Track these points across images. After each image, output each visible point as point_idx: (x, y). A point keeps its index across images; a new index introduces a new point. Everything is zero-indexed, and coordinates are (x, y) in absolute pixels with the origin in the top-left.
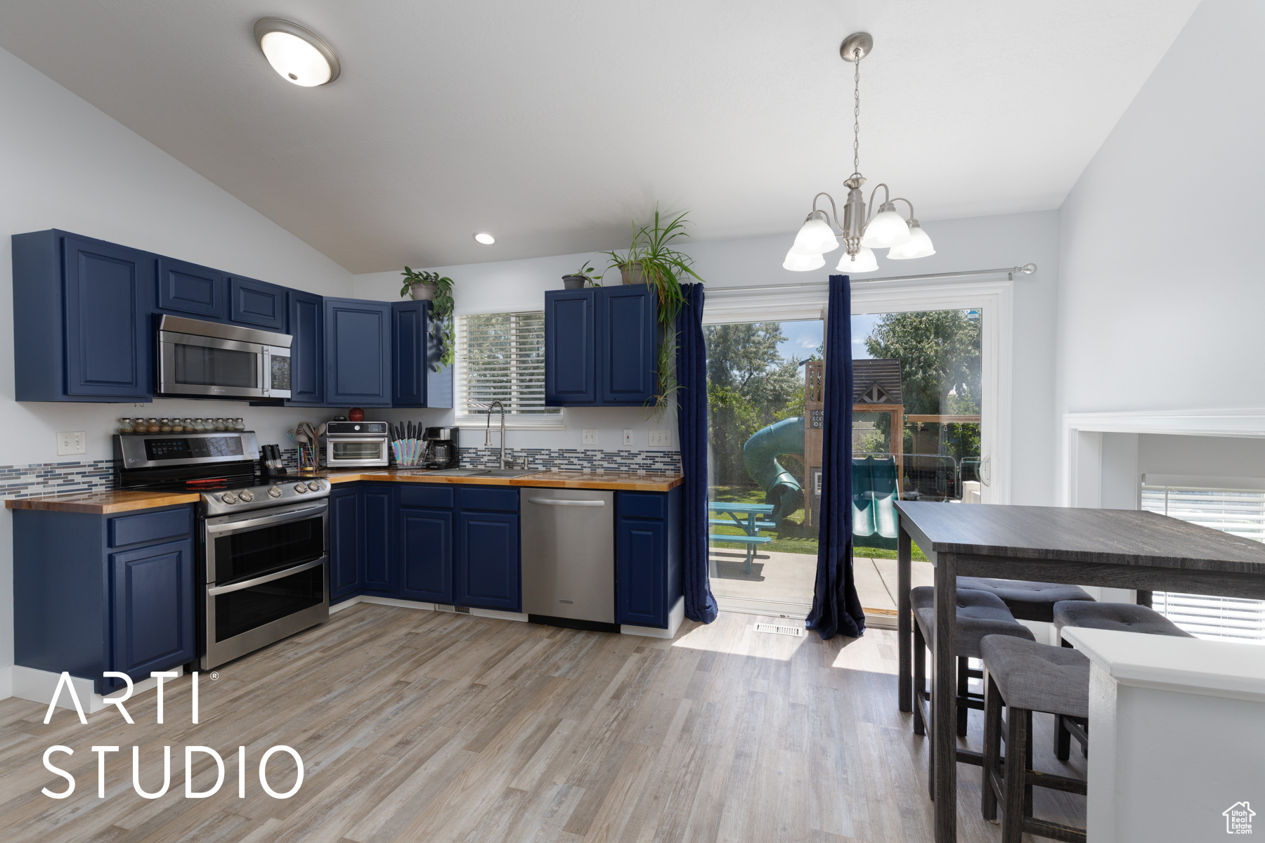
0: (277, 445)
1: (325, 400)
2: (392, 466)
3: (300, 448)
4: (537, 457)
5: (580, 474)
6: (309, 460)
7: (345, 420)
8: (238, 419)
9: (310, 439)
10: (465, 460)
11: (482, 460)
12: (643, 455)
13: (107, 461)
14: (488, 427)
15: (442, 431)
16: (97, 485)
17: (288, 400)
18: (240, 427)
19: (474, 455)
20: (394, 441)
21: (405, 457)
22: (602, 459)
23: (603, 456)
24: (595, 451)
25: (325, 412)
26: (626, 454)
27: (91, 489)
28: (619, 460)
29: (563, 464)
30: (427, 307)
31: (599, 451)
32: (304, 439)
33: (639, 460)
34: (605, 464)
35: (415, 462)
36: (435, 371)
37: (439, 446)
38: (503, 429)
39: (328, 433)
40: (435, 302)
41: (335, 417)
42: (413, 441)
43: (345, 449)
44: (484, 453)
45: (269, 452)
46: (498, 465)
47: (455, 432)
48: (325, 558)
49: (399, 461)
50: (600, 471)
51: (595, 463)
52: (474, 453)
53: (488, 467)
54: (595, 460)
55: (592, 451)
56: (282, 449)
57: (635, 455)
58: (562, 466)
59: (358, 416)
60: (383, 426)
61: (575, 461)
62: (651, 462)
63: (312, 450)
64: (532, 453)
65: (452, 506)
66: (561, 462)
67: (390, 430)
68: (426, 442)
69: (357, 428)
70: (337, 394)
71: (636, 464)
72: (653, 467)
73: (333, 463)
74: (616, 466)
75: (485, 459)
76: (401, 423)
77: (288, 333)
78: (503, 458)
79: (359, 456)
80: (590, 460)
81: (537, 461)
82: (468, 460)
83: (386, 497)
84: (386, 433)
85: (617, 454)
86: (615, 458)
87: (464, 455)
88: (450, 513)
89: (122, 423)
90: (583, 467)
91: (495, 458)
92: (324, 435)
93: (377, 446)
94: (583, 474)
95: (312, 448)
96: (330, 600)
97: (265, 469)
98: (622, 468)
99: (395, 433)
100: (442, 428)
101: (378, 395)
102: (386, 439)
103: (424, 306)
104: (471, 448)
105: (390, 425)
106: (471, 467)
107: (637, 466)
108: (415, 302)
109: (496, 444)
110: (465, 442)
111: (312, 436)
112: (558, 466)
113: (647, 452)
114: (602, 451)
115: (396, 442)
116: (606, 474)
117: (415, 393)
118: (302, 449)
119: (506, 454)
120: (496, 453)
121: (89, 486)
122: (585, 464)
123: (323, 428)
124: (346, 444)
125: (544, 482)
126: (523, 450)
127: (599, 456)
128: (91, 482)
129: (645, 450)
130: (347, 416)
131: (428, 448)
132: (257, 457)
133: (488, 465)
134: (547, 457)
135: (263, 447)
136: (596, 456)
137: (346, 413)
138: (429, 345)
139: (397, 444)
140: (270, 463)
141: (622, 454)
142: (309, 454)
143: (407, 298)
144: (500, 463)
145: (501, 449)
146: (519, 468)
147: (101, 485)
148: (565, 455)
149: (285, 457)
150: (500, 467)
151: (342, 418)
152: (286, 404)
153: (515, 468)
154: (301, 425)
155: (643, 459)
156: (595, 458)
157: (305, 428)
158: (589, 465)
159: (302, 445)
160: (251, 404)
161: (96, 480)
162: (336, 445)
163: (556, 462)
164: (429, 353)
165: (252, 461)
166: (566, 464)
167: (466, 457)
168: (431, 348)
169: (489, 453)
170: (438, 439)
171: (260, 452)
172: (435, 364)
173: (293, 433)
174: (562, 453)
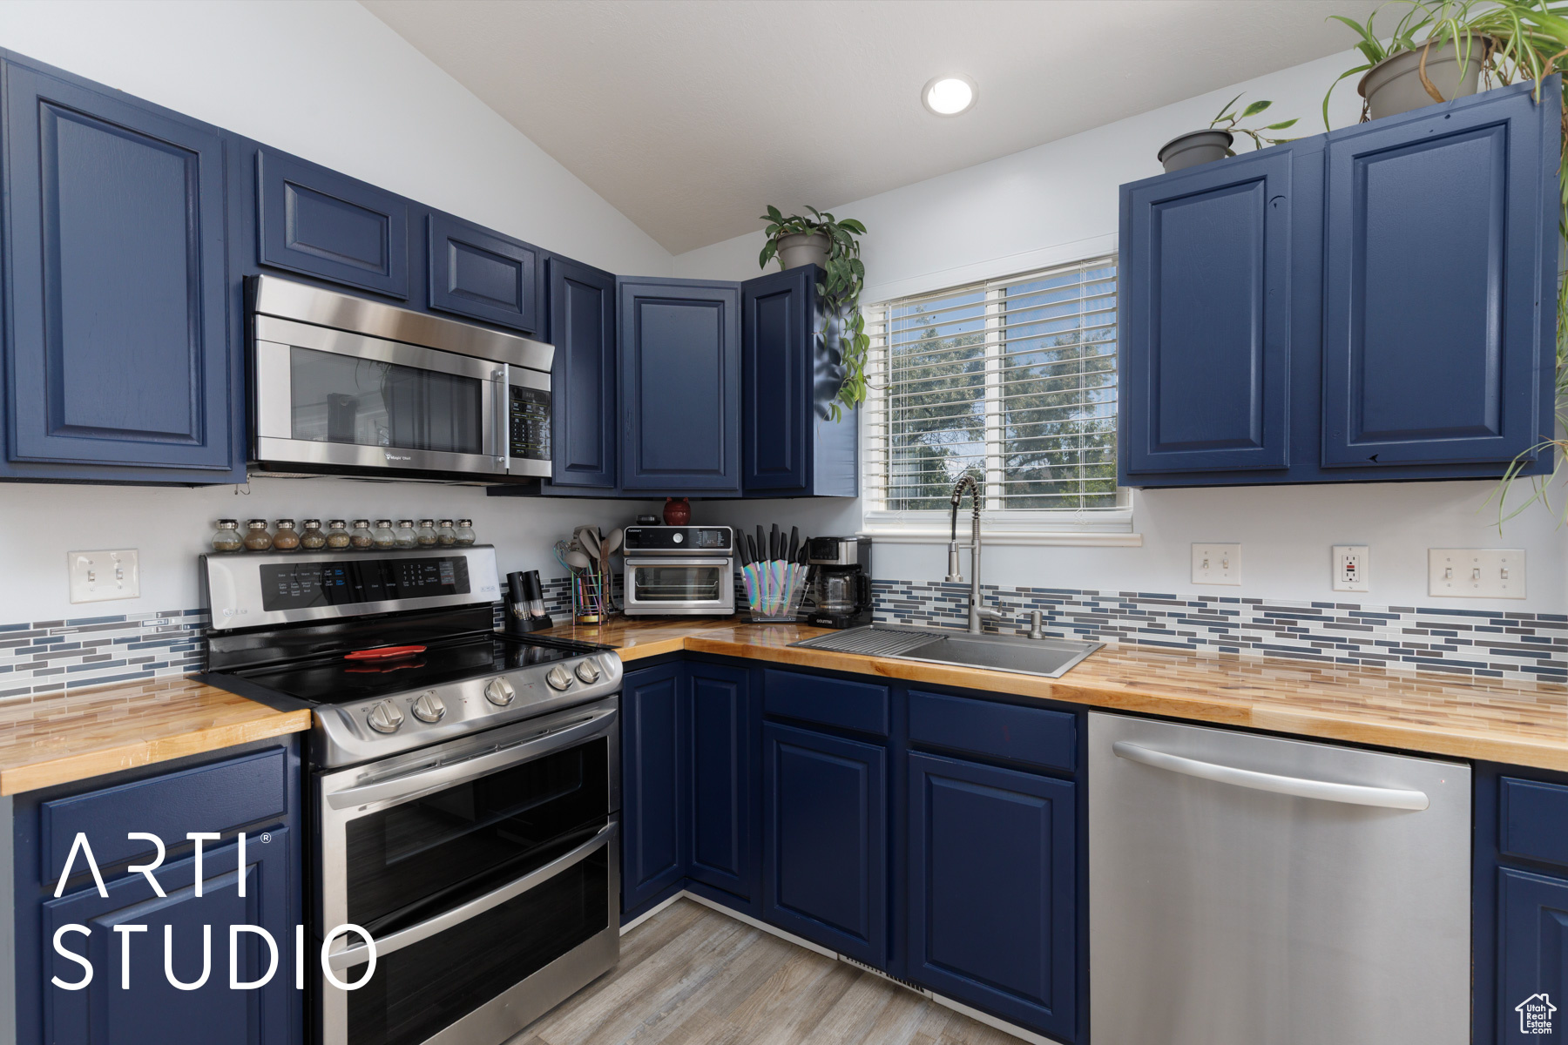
0: (536, 572)
1: (619, 485)
2: (742, 616)
3: (576, 577)
4: (1058, 608)
5: (1185, 659)
6: (592, 603)
7: (657, 523)
8: (463, 521)
9: (593, 561)
10: (883, 605)
11: (921, 608)
12: (1409, 621)
13: (188, 613)
14: (954, 537)
15: (842, 546)
16: (165, 665)
17: (549, 481)
18: (467, 537)
19: (904, 597)
20: (745, 565)
21: (767, 598)
22: (1257, 624)
23: (1261, 615)
24: (1236, 601)
25: (625, 508)
26: (1345, 614)
27: (153, 673)
28: (1316, 628)
29: (1133, 629)
30: (812, 279)
31: (1245, 601)
32: (581, 561)
33: (1392, 631)
34: (1269, 637)
35: (785, 610)
36: (827, 418)
37: (835, 577)
38: (977, 542)
39: (625, 549)
40: (830, 268)
41: (640, 516)
42: (781, 566)
43: (657, 579)
44: (926, 594)
45: (521, 586)
46: (964, 621)
47: (865, 545)
48: (612, 829)
49: (754, 605)
50: (1249, 654)
51: (1232, 632)
52: (903, 592)
53: (937, 624)
54: (1236, 626)
55: (1223, 600)
56: (545, 579)
57: (1380, 619)
58: (1130, 635)
59: (680, 514)
60: (726, 533)
61: (1171, 624)
62: (1440, 640)
63: (597, 583)
64: (1046, 599)
65: (886, 732)
66: (1127, 623)
67: (738, 541)
68: (806, 568)
69: (678, 538)
70: (642, 470)
71: (1379, 643)
72: (1447, 655)
73: (636, 607)
74: (1307, 644)
75: (929, 607)
76: (759, 528)
77: (548, 341)
78: (977, 608)
79: (681, 594)
80: (1219, 624)
81: (1058, 619)
82: (891, 606)
83: (733, 689)
84: (731, 549)
85: (1315, 612)
86: (1301, 624)
87: (882, 596)
88: (883, 751)
89: (221, 530)
90: (1194, 641)
91: (952, 605)
92: (619, 552)
93: (712, 574)
94: (1193, 660)
95: (596, 578)
96: (622, 912)
97: (512, 620)
98: (1325, 652)
99: (750, 550)
100: (842, 540)
101: (717, 472)
102: (731, 560)
103: (807, 278)
104: (897, 582)
105: (738, 532)
106: (897, 621)
107: (1385, 651)
108: (787, 274)
109: (961, 576)
110: (883, 568)
111: (596, 554)
112: (1121, 634)
113: (1421, 611)
114: (1260, 601)
115: (748, 567)
116: (1269, 664)
117: (788, 465)
118: (579, 580)
119: (982, 597)
120: (958, 594)
121: (145, 667)
122: (1202, 632)
123: (618, 539)
124: (659, 570)
125: (1168, 702)
126: (1020, 591)
127: (1247, 614)
128: (152, 659)
129: (1416, 606)
130: (661, 515)
131: (810, 578)
132: (495, 596)
133: (935, 619)
134: (1088, 610)
135: (510, 576)
136: (1237, 613)
137: (659, 508)
138: (816, 363)
139: (751, 570)
140: (521, 608)
141: (1326, 612)
142: (592, 590)
143: (773, 266)
144: (968, 617)
145: (972, 586)
146: (1012, 631)
147: (174, 664)
148: (1140, 607)
149: (553, 593)
150: (968, 627)
151: (652, 519)
152: (545, 490)
153: (1002, 630)
154: (577, 532)
155: (1406, 631)
156: (1232, 619)
157: (584, 538)
158: (1216, 636)
159: (580, 572)
160: (491, 492)
161: (161, 654)
162: (641, 574)
163: (1112, 623)
164: (818, 379)
165: (489, 604)
166: (1141, 630)
167: (887, 600)
168: (820, 370)
169: (939, 594)
170: (833, 562)
171: (503, 585)
172: (826, 405)
173: (564, 547)
174: (1129, 604)
